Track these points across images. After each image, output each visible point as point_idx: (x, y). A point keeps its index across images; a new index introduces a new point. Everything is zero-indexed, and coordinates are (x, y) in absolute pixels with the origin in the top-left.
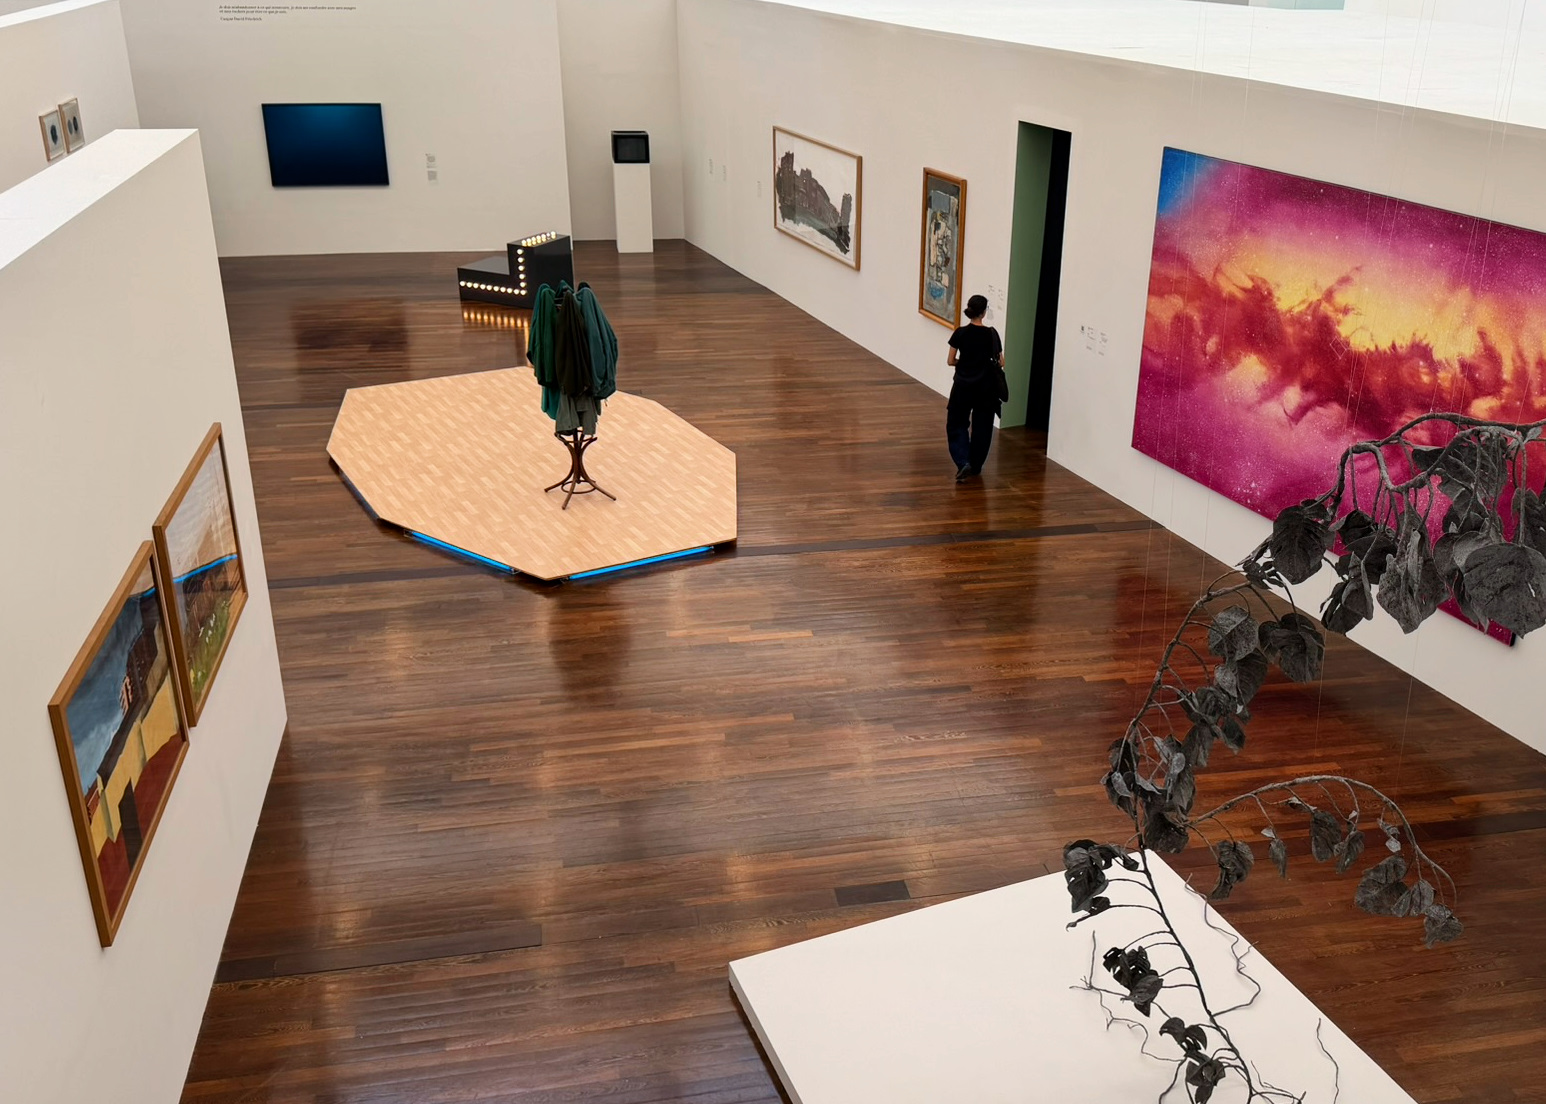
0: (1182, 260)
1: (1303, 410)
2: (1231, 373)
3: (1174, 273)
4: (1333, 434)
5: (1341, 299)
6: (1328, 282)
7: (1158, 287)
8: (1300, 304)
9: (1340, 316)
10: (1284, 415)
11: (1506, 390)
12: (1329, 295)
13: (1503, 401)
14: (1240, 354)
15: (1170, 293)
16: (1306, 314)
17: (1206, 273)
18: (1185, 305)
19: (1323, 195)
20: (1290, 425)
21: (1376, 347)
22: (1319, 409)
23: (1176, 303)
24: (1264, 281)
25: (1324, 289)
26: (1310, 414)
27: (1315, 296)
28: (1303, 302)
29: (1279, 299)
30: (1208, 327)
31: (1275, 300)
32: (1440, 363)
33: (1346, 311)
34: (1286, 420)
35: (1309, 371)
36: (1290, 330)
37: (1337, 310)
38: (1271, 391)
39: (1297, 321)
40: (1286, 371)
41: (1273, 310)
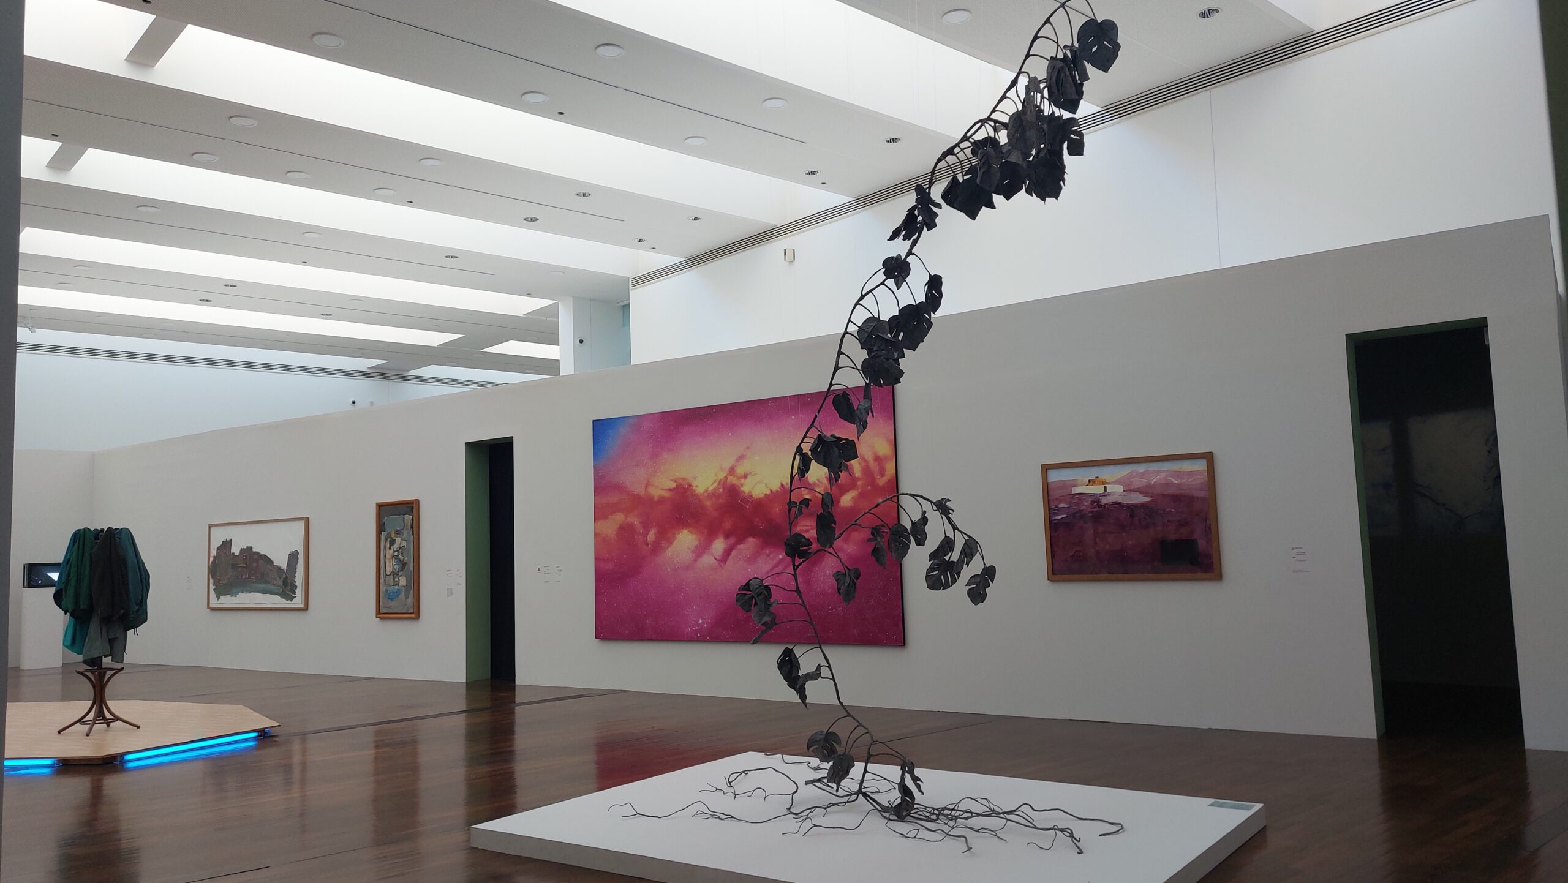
0: (619, 488)
1: (728, 553)
2: (669, 549)
3: (613, 498)
4: (752, 559)
5: (740, 470)
6: (728, 464)
7: (601, 513)
8: (712, 485)
9: (743, 481)
10: (715, 560)
11: (859, 483)
12: (732, 471)
13: (859, 490)
14: (674, 533)
15: (613, 513)
16: (719, 489)
17: (640, 490)
18: (626, 517)
19: (715, 412)
20: (721, 566)
21: (771, 491)
22: (739, 547)
23: (619, 518)
24: (684, 479)
25: (728, 469)
26: (733, 553)
27: (722, 475)
28: (715, 481)
29: (697, 486)
30: (646, 526)
31: (694, 488)
32: (814, 484)
33: (745, 476)
34: (717, 564)
35: (728, 525)
36: (708, 503)
37: (739, 478)
38: (702, 549)
39: (713, 495)
40: (711, 532)
41: (696, 496)
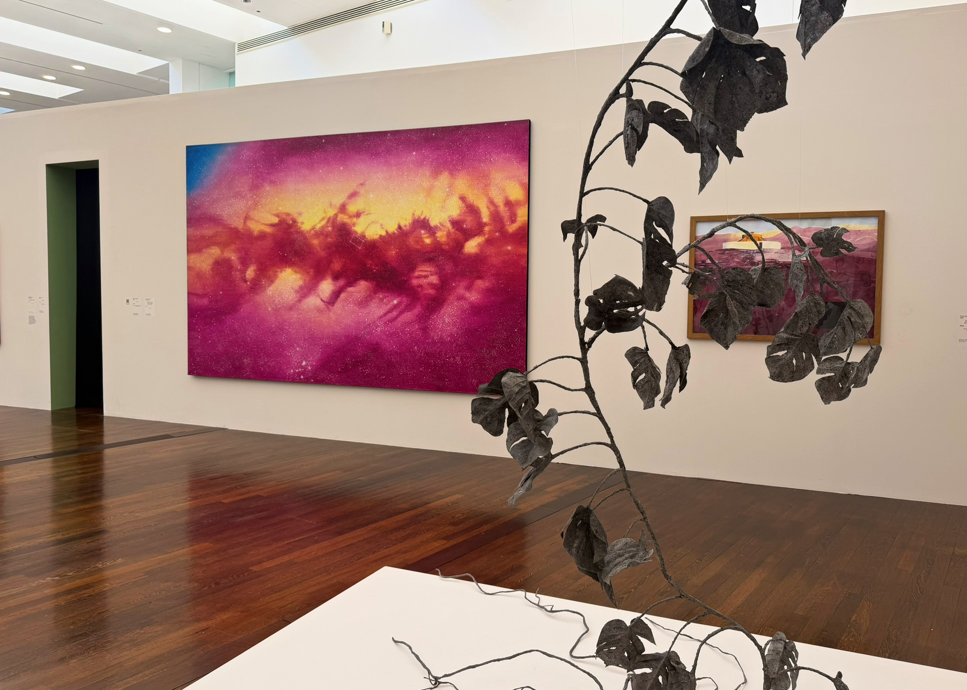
0: (215, 220)
1: (336, 295)
2: (271, 288)
3: (208, 231)
4: (363, 303)
5: (352, 208)
6: (339, 200)
7: (194, 246)
8: (319, 223)
9: (355, 220)
10: (322, 302)
11: (487, 229)
12: (343, 208)
13: (486, 236)
14: (276, 271)
15: (208, 246)
16: (328, 227)
17: (238, 223)
18: (222, 251)
19: (325, 143)
20: (328, 308)
21: (387, 232)
22: (350, 289)
23: (215, 252)
24: (288, 214)
25: (338, 206)
26: (343, 295)
27: (331, 213)
28: (323, 219)
29: (302, 223)
30: (245, 262)
31: (299, 225)
32: (436, 227)
33: (358, 215)
34: (324, 306)
35: (337, 266)
36: (315, 242)
37: (351, 217)
38: (307, 290)
39: (321, 234)
40: (318, 271)
41: (301, 233)
